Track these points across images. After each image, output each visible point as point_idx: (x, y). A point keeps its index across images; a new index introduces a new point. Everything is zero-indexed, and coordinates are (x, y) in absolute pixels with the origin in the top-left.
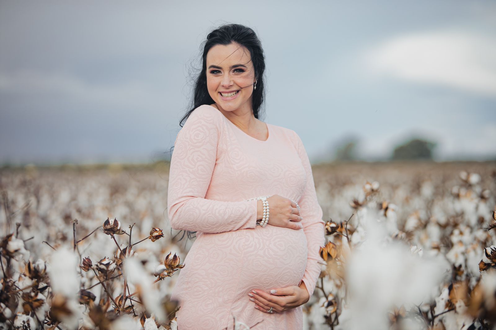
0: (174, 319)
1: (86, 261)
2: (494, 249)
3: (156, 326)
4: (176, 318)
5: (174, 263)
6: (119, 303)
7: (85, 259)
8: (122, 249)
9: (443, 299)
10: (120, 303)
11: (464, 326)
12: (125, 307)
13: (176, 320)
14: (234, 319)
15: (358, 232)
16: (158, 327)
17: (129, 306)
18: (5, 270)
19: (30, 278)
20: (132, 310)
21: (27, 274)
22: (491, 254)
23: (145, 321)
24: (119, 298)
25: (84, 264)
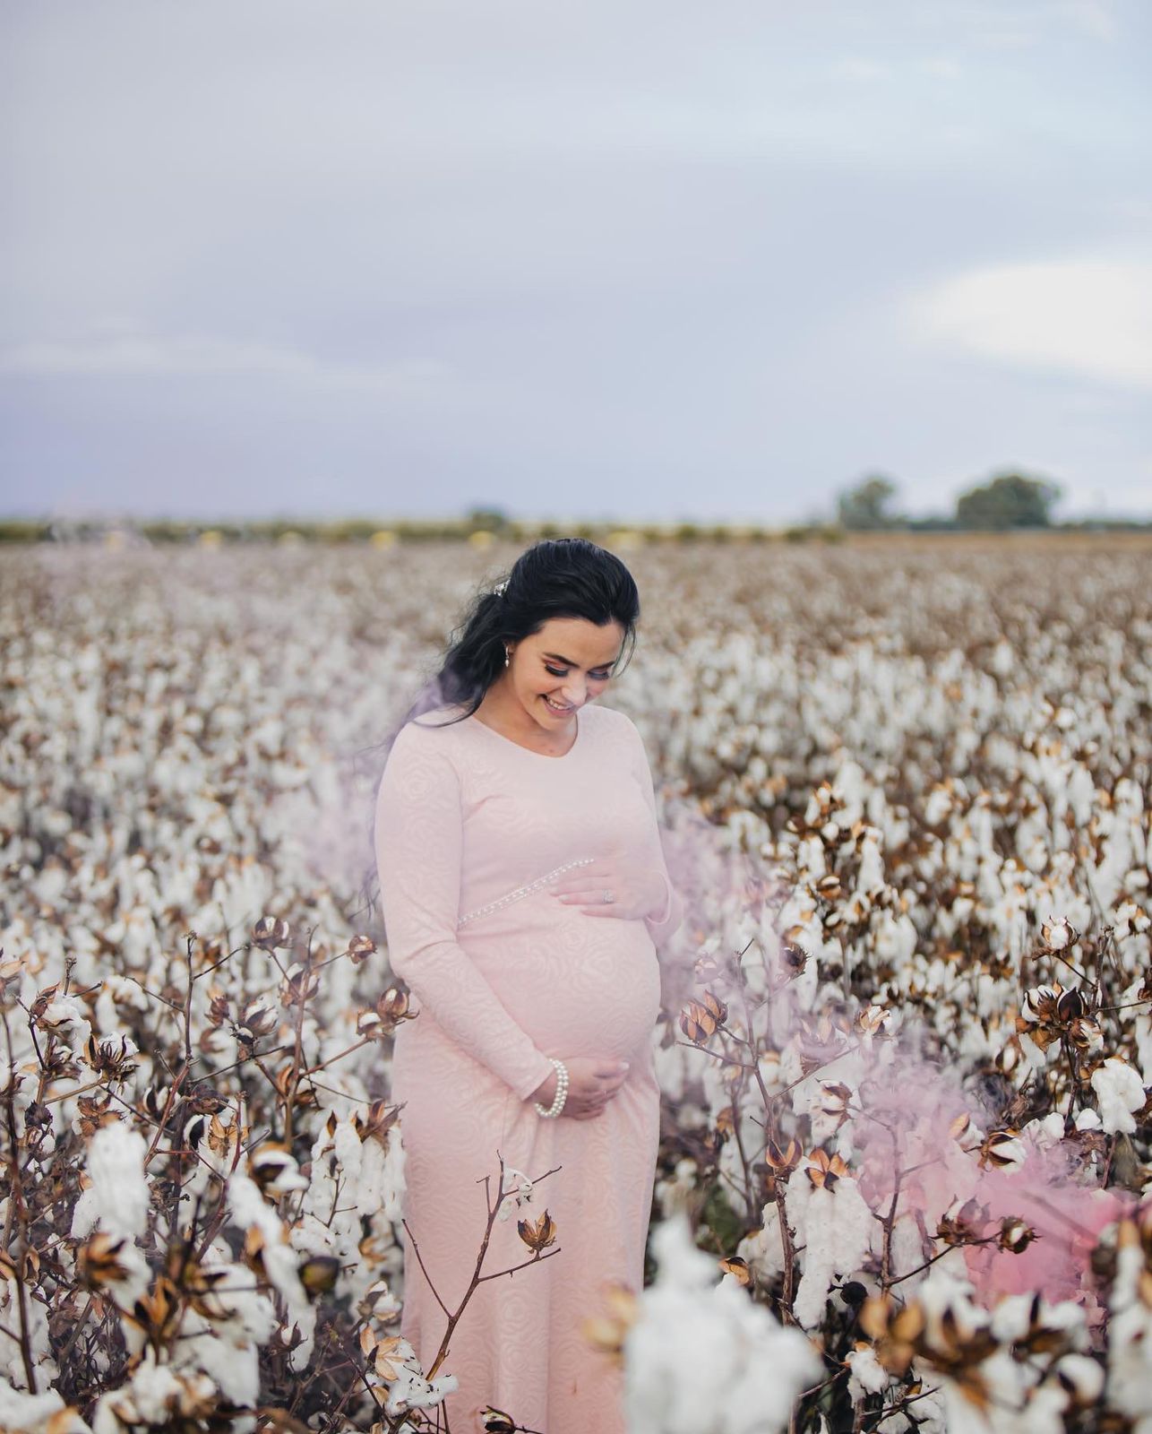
0: (396, 1123)
1: (218, 1004)
2: (1046, 995)
3: (359, 1139)
4: (400, 1121)
5: (398, 1008)
6: (286, 1084)
7: (215, 1000)
8: (290, 978)
9: (919, 1138)
10: (289, 1084)
11: (956, 1200)
12: (299, 1092)
13: (399, 1126)
14: (502, 1163)
15: (795, 900)
16: (362, 1141)
17: (307, 1091)
18: (43, 1055)
19: (92, 1068)
20: (313, 1098)
21: (88, 1059)
22: (1037, 1005)
23: (335, 1128)
24: (288, 1072)
25: (212, 1010)
